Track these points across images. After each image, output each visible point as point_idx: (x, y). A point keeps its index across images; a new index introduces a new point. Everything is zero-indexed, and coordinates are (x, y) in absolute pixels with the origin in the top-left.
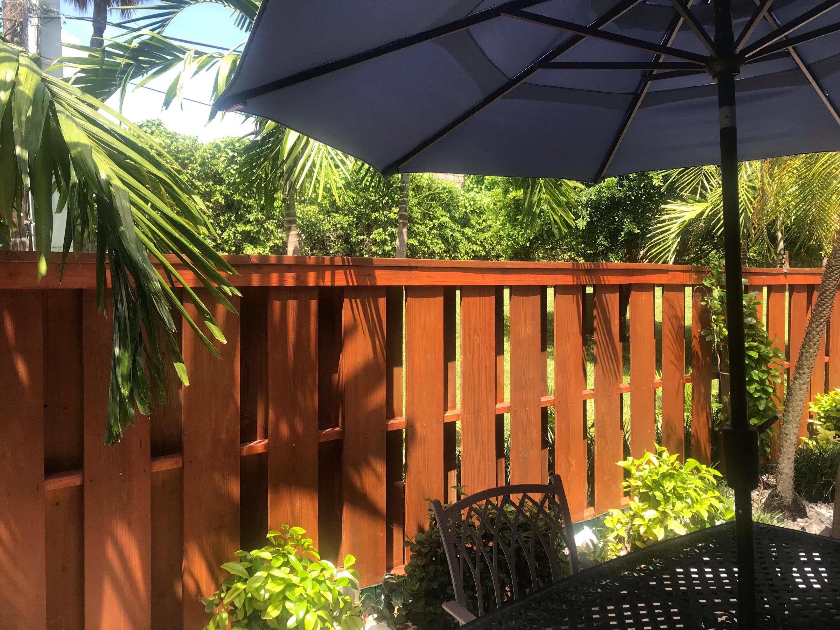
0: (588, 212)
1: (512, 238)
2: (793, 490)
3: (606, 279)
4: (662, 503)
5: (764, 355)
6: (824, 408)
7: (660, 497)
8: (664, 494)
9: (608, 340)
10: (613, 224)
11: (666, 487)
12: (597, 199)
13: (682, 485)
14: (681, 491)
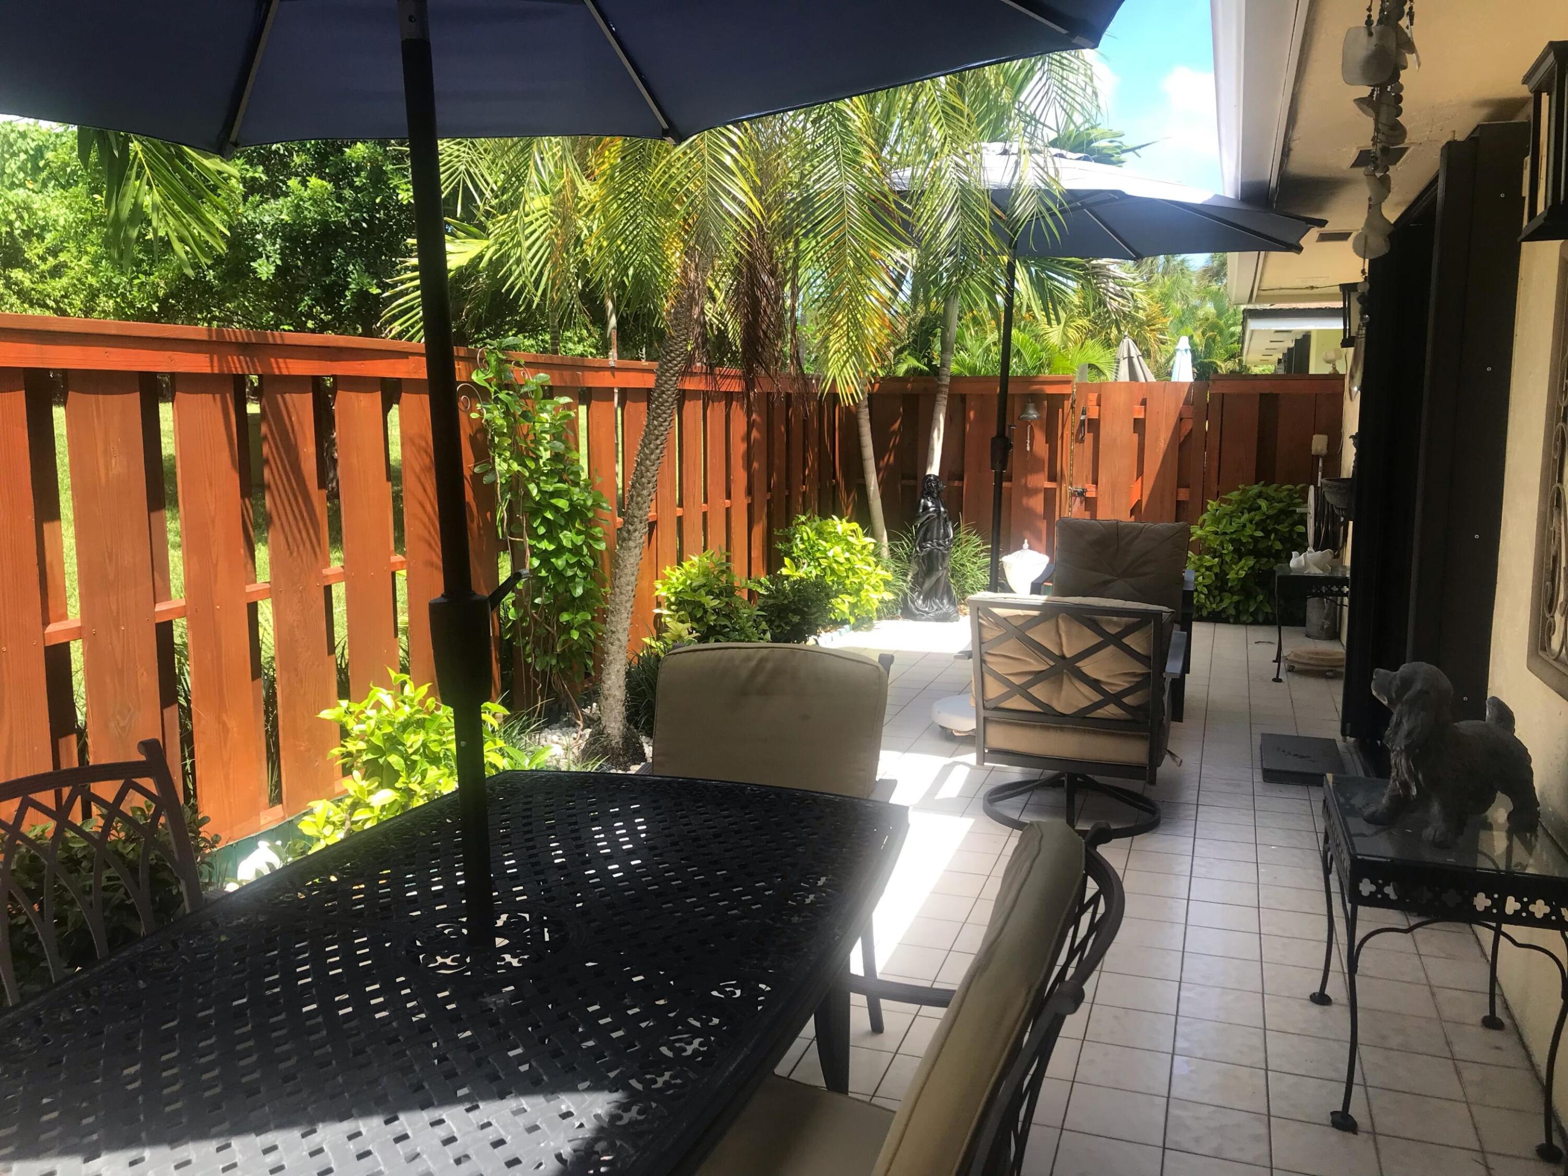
0: (278, 246)
1: (116, 291)
2: (624, 722)
3: (282, 365)
4: (403, 774)
5: (580, 505)
6: (676, 588)
7: (399, 764)
8: (406, 758)
9: (294, 485)
10: (328, 273)
11: (408, 744)
12: (294, 222)
13: (437, 737)
14: (435, 748)
